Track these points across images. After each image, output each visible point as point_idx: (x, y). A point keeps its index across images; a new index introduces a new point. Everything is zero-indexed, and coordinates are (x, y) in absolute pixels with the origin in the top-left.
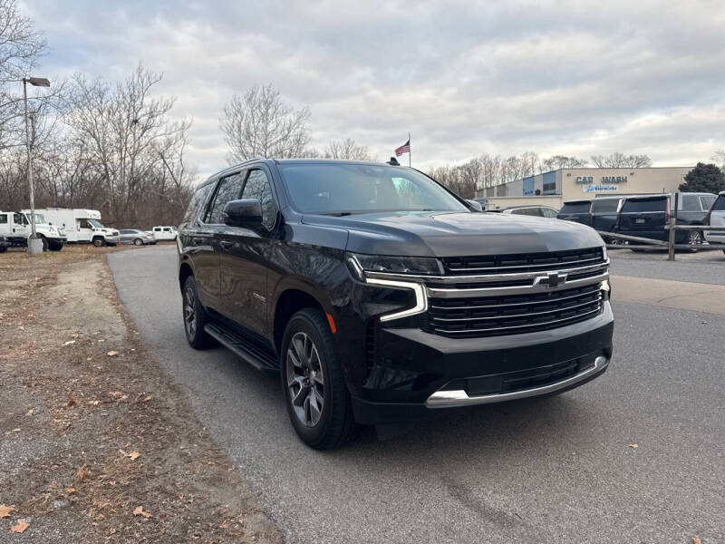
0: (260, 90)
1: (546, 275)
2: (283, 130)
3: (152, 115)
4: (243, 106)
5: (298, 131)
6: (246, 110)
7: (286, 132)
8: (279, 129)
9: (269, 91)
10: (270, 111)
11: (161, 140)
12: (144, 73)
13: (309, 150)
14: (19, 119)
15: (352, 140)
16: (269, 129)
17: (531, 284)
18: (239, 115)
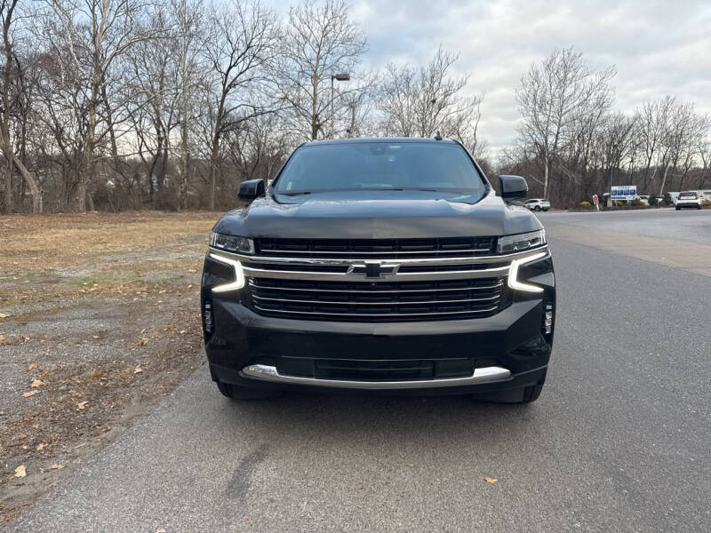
0: (561, 55)
1: (363, 263)
2: (582, 93)
3: (446, 94)
4: (540, 74)
5: (599, 93)
6: (544, 78)
7: (586, 96)
8: (578, 93)
9: (569, 54)
10: (570, 75)
11: (455, 116)
12: (443, 54)
13: (611, 112)
14: (344, 109)
15: (672, 98)
16: (566, 95)
17: (345, 271)
18: (536, 84)
